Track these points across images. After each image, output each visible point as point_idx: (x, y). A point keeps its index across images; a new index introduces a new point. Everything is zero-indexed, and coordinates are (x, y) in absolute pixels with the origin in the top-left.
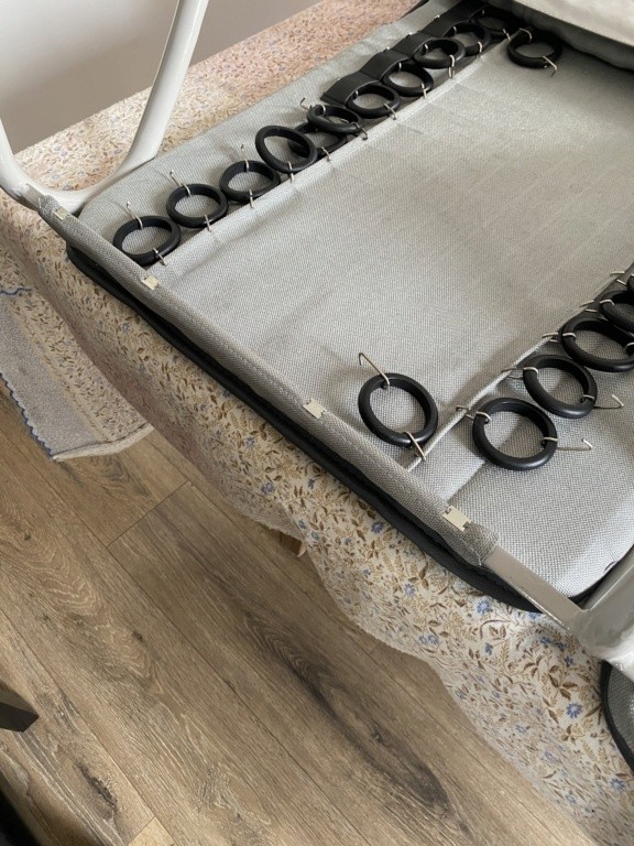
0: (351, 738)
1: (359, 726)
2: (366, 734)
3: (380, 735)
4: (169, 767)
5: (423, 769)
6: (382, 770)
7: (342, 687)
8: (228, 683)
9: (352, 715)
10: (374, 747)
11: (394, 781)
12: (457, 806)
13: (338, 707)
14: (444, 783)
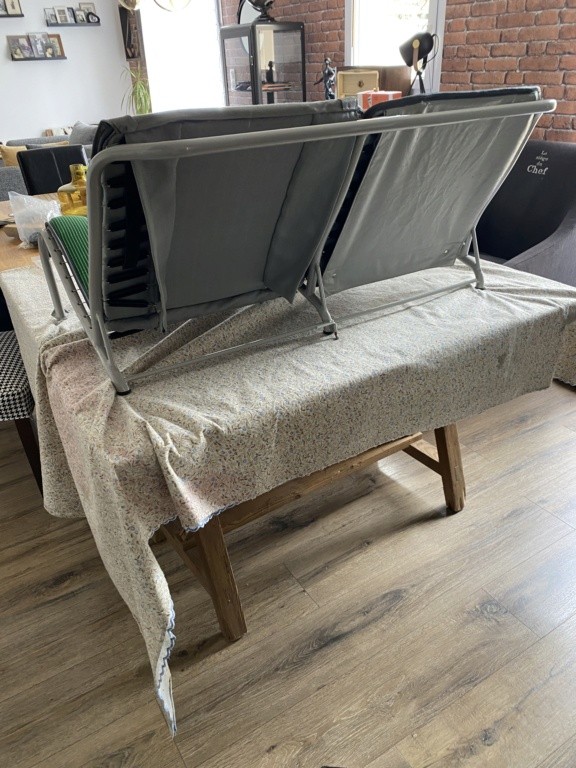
0: (364, 626)
1: (359, 620)
2: (363, 618)
3: (365, 612)
4: (366, 733)
5: (385, 596)
6: (383, 615)
7: (335, 625)
8: (319, 689)
9: (352, 623)
10: (370, 616)
11: (389, 610)
12: (403, 587)
13: (346, 629)
14: (393, 589)
